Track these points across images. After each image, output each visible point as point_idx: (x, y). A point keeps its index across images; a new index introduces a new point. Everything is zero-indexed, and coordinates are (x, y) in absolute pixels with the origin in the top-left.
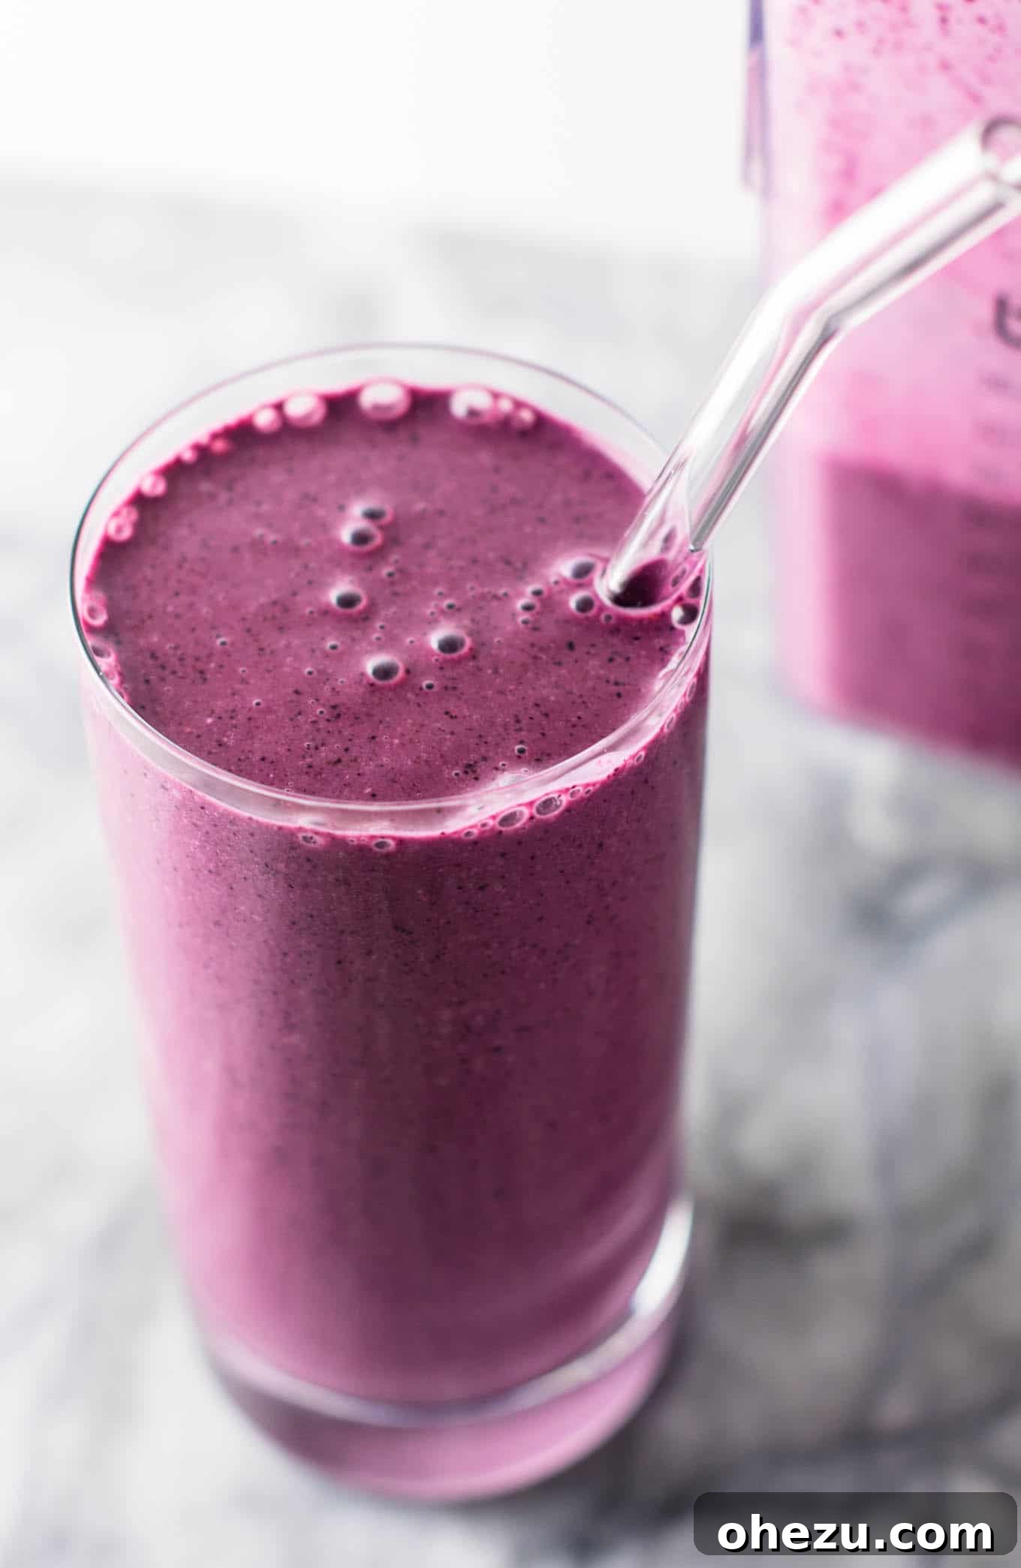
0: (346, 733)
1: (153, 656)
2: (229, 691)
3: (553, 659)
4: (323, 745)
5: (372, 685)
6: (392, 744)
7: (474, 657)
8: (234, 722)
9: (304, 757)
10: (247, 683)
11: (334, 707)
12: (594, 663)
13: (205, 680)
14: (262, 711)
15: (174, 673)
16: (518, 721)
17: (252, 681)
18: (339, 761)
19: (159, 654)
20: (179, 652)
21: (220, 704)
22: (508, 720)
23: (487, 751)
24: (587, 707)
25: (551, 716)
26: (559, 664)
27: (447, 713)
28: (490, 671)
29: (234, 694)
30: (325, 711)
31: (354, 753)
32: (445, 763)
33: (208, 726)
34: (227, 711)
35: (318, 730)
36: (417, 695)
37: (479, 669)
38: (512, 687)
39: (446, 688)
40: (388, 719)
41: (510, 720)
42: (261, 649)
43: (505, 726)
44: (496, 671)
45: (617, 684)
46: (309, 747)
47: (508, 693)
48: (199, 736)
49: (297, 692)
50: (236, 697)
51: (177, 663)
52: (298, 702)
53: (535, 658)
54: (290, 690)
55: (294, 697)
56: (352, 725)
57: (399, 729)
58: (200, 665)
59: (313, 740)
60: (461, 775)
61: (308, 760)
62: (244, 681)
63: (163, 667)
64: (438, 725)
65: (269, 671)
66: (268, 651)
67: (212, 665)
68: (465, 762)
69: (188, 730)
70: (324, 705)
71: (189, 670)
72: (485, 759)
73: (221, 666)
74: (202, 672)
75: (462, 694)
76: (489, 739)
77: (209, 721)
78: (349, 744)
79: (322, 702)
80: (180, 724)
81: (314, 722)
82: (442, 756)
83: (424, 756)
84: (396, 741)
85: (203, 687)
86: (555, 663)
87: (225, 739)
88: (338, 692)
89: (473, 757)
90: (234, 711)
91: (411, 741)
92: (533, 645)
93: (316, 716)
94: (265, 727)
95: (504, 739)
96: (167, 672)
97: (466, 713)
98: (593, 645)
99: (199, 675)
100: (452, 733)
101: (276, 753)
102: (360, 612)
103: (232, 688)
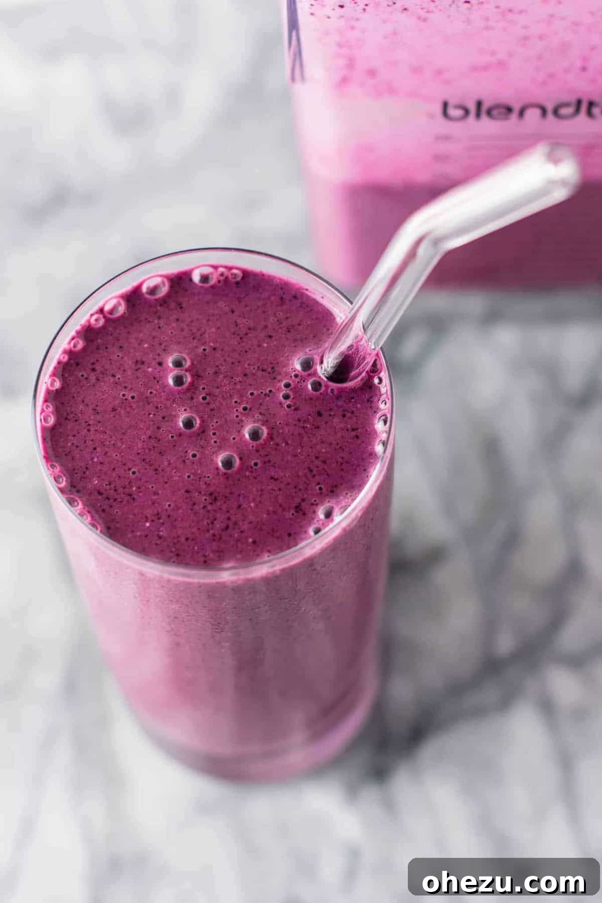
0: (224, 507)
1: (100, 493)
2: (150, 503)
3: (313, 425)
4: (215, 520)
5: (225, 474)
6: (250, 507)
7: (272, 438)
8: (161, 521)
9: (208, 531)
10: (158, 494)
11: (211, 494)
12: (336, 420)
13: (134, 499)
14: (173, 509)
15: (115, 500)
16: (311, 471)
17: (160, 492)
18: (227, 527)
19: (102, 491)
20: (112, 486)
21: (149, 512)
22: (305, 471)
23: (303, 494)
24: (343, 450)
25: (328, 461)
26: (318, 427)
27: (272, 478)
28: (284, 445)
29: (153, 503)
30: (207, 498)
31: (233, 519)
32: (284, 509)
33: (148, 527)
34: (154, 515)
35: (208, 512)
36: (251, 472)
37: (278, 445)
38: (299, 451)
39: (265, 463)
40: (242, 492)
41: (307, 471)
42: (156, 470)
43: (305, 476)
44: (287, 444)
45: (353, 430)
46: (208, 524)
47: (299, 455)
48: (146, 536)
49: (187, 491)
50: (156, 505)
51: (115, 493)
52: (191, 497)
53: (304, 427)
54: (183, 491)
55: (187, 495)
56: (225, 502)
57: (251, 497)
58: (127, 491)
59: (208, 518)
60: (295, 514)
61: (211, 532)
62: (156, 493)
63: (108, 499)
64: (270, 487)
65: (166, 483)
66: (160, 470)
67: (134, 489)
68: (294, 505)
69: (139, 534)
70: (205, 495)
71: (122, 495)
72: (303, 500)
73: (139, 488)
74: (130, 495)
75: (275, 463)
76: (301, 487)
77: (148, 524)
78: (228, 515)
79: (203, 493)
80: (133, 532)
81: (204, 507)
82: (280, 506)
83: (271, 509)
84: (252, 505)
85: (135, 504)
86: (315, 428)
87: (161, 533)
88: (209, 484)
89: (297, 500)
90: (158, 514)
91: (260, 502)
92: (299, 420)
93: (204, 503)
94: (180, 519)
95: (308, 484)
96: (111, 501)
97: (282, 474)
98: (331, 410)
99: (129, 497)
100: (280, 490)
101: (193, 533)
102: (199, 429)
103: (152, 500)
